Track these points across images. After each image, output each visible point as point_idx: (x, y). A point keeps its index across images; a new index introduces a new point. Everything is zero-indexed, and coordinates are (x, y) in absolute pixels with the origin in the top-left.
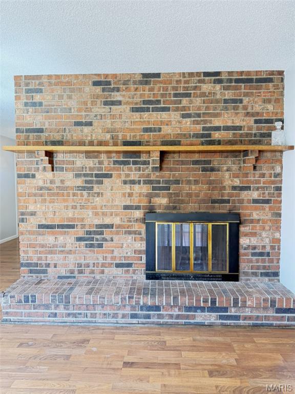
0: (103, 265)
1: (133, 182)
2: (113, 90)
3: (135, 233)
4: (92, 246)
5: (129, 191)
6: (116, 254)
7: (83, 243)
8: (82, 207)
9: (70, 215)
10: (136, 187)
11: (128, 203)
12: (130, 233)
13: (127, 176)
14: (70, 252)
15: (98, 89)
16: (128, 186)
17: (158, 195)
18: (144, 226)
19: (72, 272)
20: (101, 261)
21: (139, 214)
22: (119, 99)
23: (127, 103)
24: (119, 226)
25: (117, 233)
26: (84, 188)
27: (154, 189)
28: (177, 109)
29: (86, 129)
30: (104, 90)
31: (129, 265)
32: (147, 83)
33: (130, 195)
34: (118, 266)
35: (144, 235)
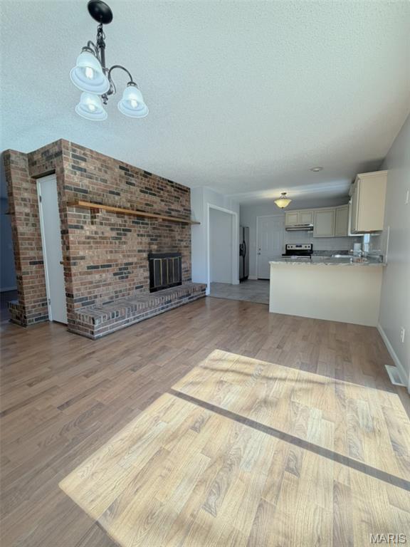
0: (130, 289)
1: (142, 235)
2: (130, 175)
3: (144, 266)
4: (122, 278)
5: (140, 240)
6: (135, 281)
7: (117, 277)
8: (116, 252)
9: (109, 258)
10: (143, 238)
11: (141, 249)
12: (141, 267)
13: (139, 231)
14: (110, 284)
15: (123, 172)
16: (140, 238)
17: (153, 244)
18: (148, 262)
19: (112, 298)
20: (128, 287)
21: (145, 255)
22: (134, 182)
23: (138, 186)
24: (136, 263)
25: (136, 268)
26: (117, 238)
27: (151, 240)
28: (159, 196)
29: (117, 198)
30: (126, 174)
31: (142, 287)
32: (146, 177)
33: (141, 243)
34: (137, 288)
35: (148, 267)
